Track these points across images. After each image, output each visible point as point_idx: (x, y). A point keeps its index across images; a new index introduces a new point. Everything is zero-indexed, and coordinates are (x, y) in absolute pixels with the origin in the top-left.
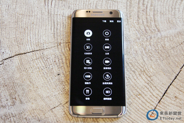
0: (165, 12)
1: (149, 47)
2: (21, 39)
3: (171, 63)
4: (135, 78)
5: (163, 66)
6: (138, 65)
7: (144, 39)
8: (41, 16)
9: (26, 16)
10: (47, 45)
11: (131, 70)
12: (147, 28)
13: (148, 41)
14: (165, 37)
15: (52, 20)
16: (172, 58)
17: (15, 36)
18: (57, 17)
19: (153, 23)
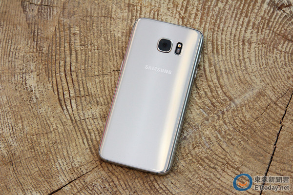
0: (232, 69)
1: (223, 126)
2: (48, 170)
3: (261, 141)
4: (219, 176)
5: (250, 149)
6: (217, 157)
7: (213, 117)
8: (62, 128)
9: (42, 135)
10: (86, 167)
11: (210, 167)
12: (214, 100)
13: (221, 118)
14: (242, 106)
15: (81, 129)
16: (259, 133)
17: (37, 169)
18: (86, 123)
19: (220, 92)
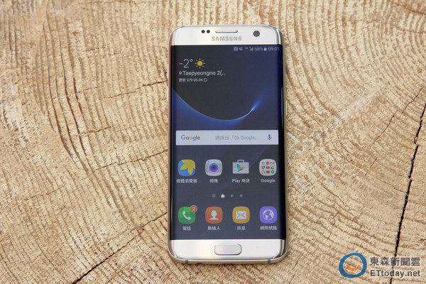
0: (330, 66)
1: (326, 156)
2: (56, 252)
3: (387, 173)
4: (327, 234)
5: (372, 187)
6: (321, 204)
7: (309, 144)
8: (73, 183)
9: (41, 198)
10: (117, 241)
11: (312, 221)
12: (307, 117)
13: (321, 144)
14: (351, 121)
15: (102, 182)
16: (383, 161)
17: (40, 252)
18: (109, 171)
19: (315, 102)
